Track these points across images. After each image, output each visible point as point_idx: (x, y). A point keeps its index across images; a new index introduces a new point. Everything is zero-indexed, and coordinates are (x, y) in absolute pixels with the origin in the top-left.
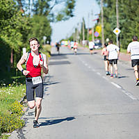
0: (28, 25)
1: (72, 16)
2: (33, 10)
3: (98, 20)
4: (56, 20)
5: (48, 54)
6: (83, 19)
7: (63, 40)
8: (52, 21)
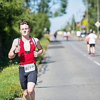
0: (33, 20)
1: (65, 13)
2: (37, 9)
3: (84, 16)
4: (53, 16)
5: (48, 41)
6: (73, 16)
7: (59, 31)
8: (51, 17)
